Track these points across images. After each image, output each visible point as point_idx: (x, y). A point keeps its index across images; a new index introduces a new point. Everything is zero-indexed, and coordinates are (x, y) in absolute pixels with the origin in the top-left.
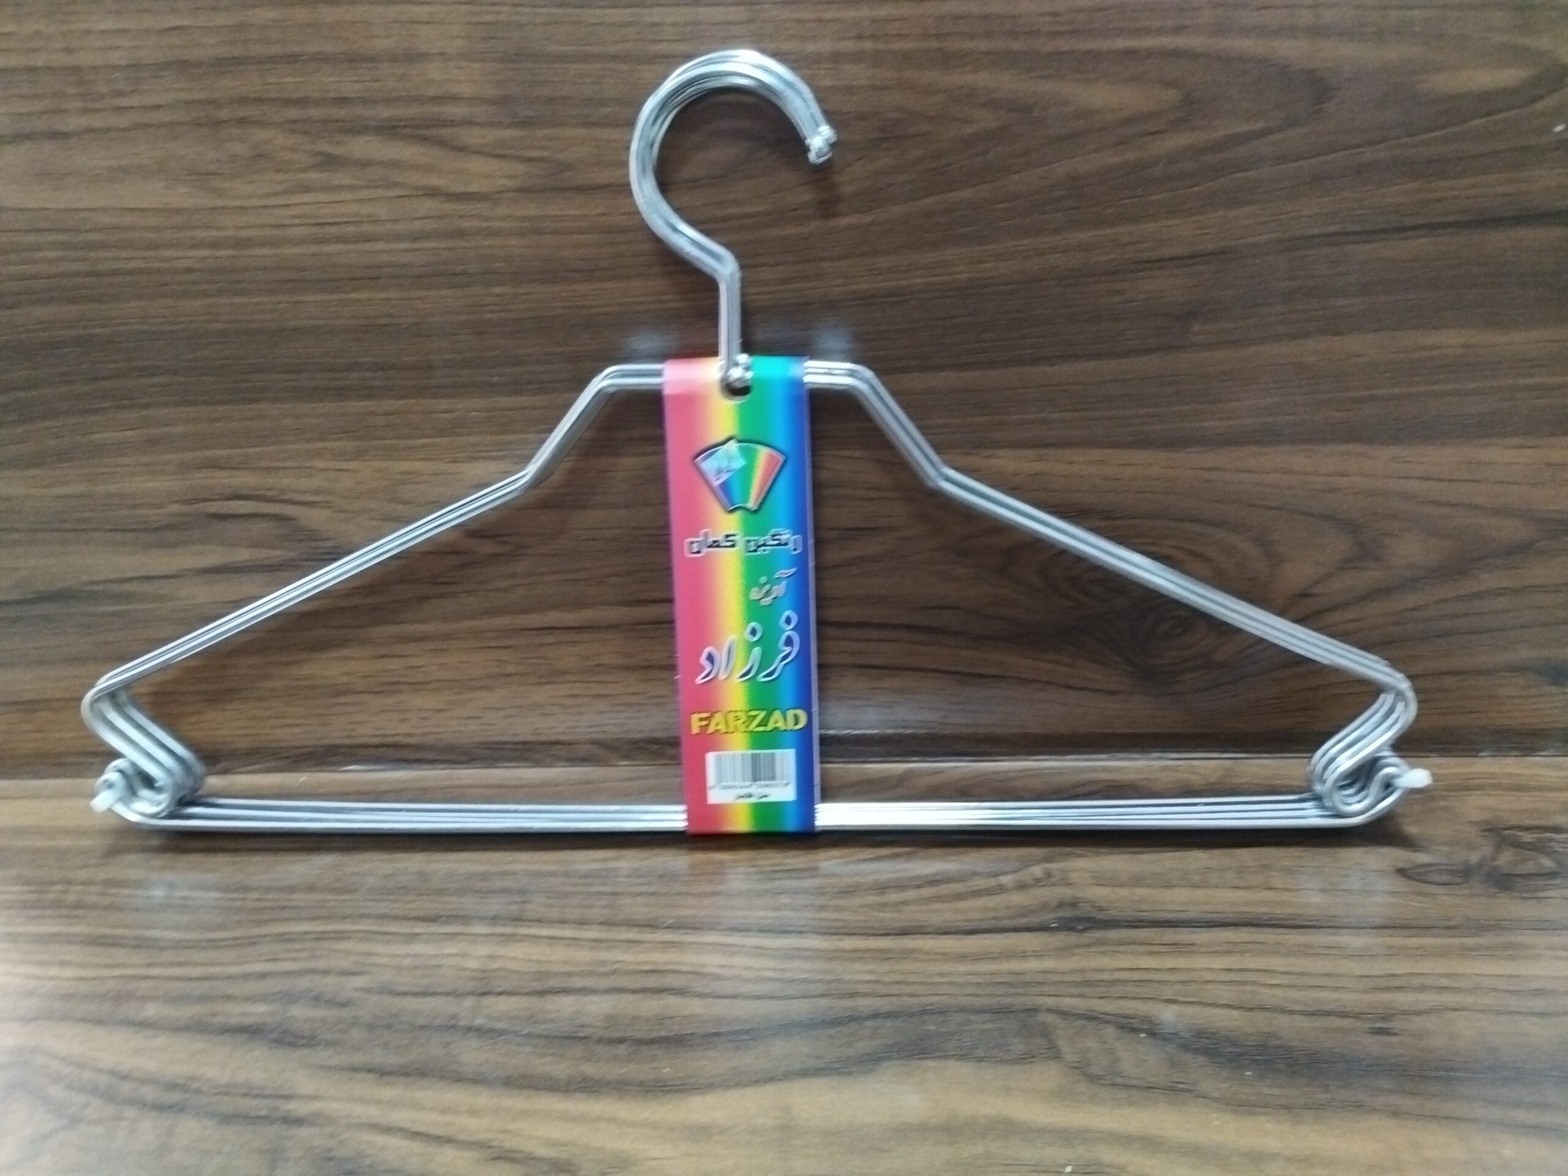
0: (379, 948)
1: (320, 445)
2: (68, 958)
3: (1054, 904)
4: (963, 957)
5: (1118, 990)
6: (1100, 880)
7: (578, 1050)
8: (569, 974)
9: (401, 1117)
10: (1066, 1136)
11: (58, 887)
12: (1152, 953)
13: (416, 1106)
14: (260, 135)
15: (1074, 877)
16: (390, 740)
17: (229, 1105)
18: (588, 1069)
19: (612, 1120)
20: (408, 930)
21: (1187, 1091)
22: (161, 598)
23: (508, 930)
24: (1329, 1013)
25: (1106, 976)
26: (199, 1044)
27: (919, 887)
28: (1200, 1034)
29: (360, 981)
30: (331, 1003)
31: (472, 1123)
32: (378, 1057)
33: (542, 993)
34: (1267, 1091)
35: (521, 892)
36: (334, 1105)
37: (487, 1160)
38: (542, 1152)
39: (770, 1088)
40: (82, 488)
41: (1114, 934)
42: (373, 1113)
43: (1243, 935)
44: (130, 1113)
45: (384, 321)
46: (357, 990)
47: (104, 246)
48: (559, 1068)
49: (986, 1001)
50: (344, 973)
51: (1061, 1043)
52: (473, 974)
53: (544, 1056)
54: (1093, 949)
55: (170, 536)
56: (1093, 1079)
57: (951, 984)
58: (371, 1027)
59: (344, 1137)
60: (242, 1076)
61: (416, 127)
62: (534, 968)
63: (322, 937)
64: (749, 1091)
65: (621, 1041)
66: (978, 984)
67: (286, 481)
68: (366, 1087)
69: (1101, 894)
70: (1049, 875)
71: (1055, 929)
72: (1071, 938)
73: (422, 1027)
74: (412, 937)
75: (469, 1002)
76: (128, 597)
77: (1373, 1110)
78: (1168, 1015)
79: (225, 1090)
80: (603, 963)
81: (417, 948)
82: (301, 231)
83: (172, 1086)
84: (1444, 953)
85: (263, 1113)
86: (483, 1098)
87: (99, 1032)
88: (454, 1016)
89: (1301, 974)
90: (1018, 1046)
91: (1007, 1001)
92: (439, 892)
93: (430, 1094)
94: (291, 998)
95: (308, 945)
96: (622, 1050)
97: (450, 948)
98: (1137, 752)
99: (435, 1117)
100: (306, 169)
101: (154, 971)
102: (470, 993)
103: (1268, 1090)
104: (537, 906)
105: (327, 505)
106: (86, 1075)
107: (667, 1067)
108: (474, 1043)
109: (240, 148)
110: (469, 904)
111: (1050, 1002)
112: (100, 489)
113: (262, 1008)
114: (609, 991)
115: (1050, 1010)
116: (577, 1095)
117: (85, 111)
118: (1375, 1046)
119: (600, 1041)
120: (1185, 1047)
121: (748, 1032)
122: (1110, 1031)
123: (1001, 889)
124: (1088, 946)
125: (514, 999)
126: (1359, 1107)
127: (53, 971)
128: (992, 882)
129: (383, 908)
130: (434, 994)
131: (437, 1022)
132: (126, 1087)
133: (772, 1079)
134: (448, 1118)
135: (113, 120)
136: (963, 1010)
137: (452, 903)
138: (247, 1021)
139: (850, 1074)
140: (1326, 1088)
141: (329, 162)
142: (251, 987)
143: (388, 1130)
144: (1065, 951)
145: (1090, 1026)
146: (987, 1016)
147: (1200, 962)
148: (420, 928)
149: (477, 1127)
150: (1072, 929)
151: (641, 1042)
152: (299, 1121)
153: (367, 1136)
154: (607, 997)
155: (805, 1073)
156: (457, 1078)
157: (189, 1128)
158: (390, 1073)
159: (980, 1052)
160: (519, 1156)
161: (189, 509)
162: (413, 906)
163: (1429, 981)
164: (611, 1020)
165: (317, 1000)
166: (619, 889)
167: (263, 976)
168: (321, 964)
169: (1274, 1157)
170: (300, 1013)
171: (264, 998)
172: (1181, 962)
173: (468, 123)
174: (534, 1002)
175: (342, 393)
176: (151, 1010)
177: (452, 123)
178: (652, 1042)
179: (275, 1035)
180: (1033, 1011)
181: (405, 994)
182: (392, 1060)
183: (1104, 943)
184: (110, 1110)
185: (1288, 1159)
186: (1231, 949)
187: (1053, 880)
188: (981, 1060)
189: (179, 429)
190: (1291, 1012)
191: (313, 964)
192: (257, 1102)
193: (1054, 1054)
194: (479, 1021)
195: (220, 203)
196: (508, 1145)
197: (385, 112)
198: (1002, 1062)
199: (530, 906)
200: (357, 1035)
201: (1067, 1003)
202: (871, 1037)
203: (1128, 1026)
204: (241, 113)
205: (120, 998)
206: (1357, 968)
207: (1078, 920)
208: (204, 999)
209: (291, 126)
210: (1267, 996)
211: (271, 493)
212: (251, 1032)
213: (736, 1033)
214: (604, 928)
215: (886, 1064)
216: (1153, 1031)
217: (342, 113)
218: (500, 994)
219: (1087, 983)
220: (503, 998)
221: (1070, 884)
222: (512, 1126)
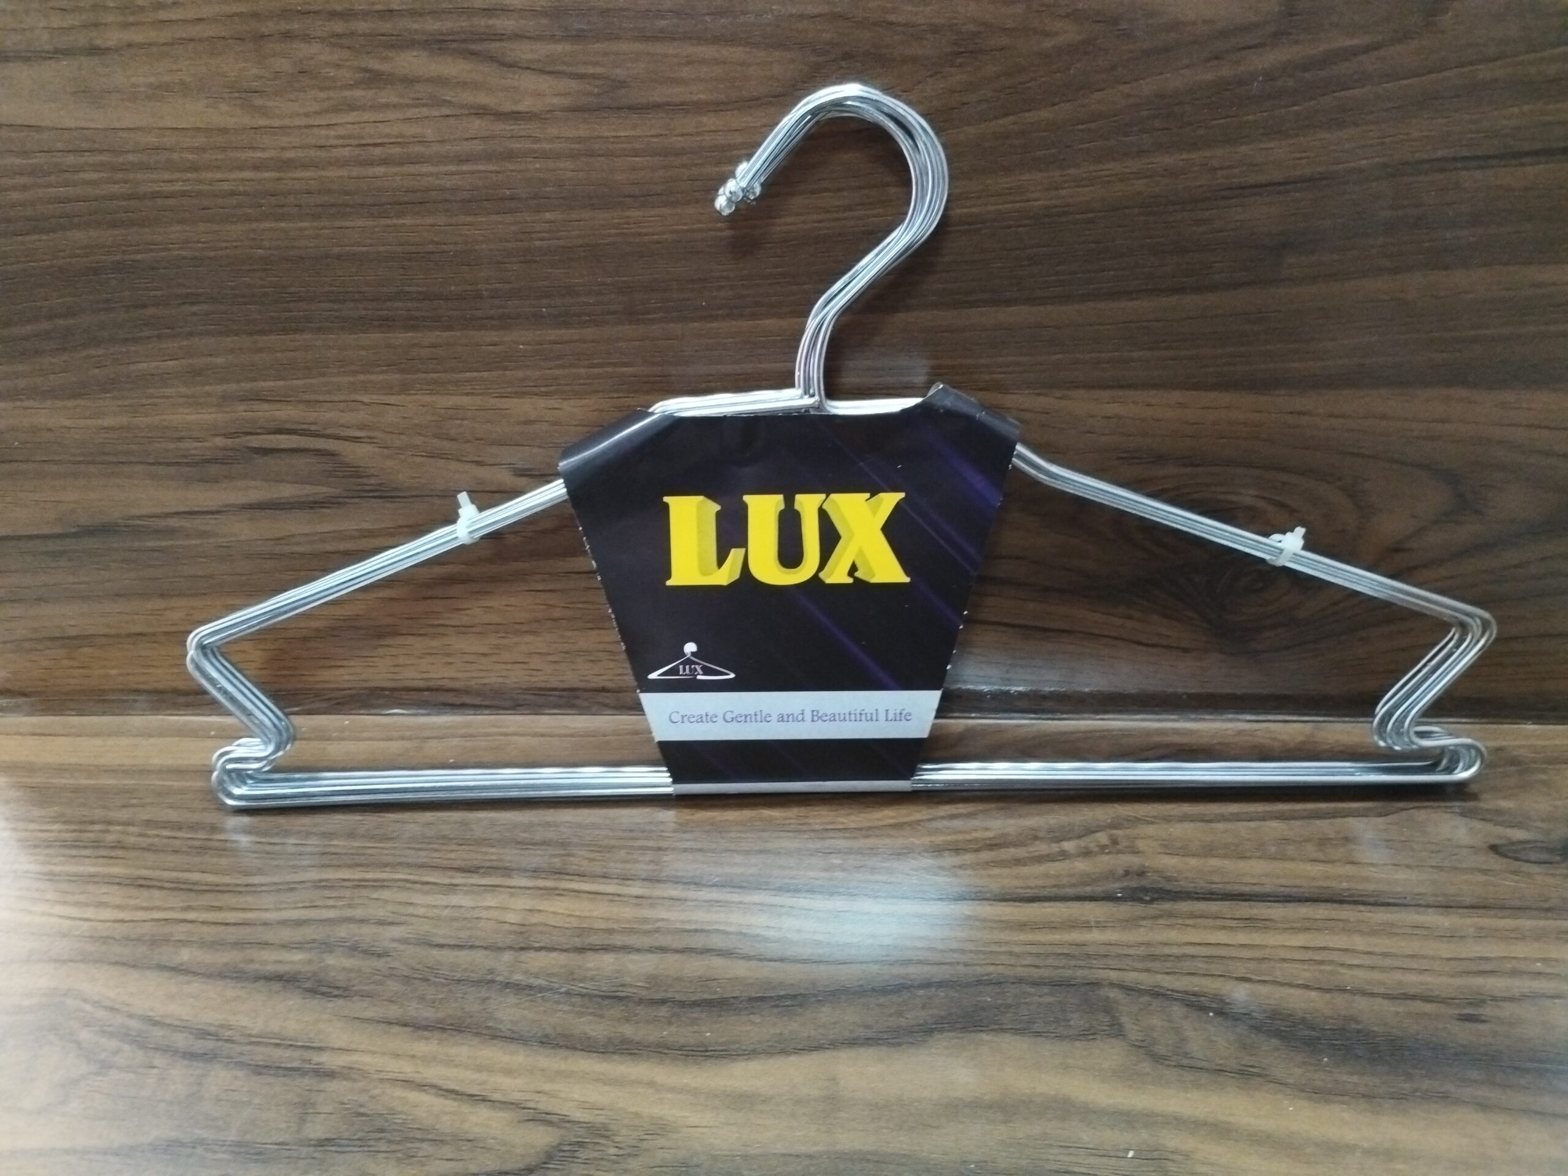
0: (418, 899)
1: (362, 377)
2: (105, 899)
3: (1121, 872)
4: (1022, 926)
5: (1187, 965)
6: (1168, 848)
7: (617, 1011)
8: (610, 931)
9: (433, 1074)
10: (1129, 1119)
11: (97, 827)
12: (1224, 928)
13: (450, 1062)
14: (304, 50)
15: (1141, 844)
16: (431, 684)
17: (261, 1055)
18: (628, 1030)
19: (651, 1084)
20: (447, 881)
21: (1259, 1075)
22: (203, 534)
23: (549, 883)
24: (1414, 997)
25: (1175, 950)
26: (232, 990)
27: (977, 850)
28: (1275, 1014)
29: (397, 932)
30: (368, 953)
31: (506, 1082)
32: (415, 1010)
33: (581, 950)
34: (1345, 1078)
35: (564, 844)
36: (367, 1059)
37: (519, 1122)
38: (578, 1115)
39: (816, 1058)
40: (123, 420)
41: (1184, 906)
42: (407, 1069)
43: (1321, 911)
44: (159, 1060)
45: (431, 248)
46: (394, 940)
47: (145, 167)
48: (597, 1029)
49: (1045, 973)
50: (381, 923)
51: (1124, 1019)
52: (513, 928)
53: (581, 1014)
54: (1161, 921)
55: (214, 469)
56: (1158, 1059)
57: (1011, 953)
58: (407, 979)
59: (377, 1092)
60: (275, 1026)
61: (464, 41)
62: (575, 923)
63: (361, 884)
64: (793, 1058)
65: (663, 1002)
66: (1038, 955)
67: (328, 415)
68: (401, 1041)
69: (1170, 863)
70: (1115, 842)
71: (1118, 899)
72: (1138, 909)
73: (459, 980)
74: (452, 888)
75: (507, 957)
76: (171, 532)
77: (1458, 1102)
78: (1240, 994)
79: (257, 1040)
80: (646, 920)
81: (456, 899)
82: (346, 152)
83: (203, 1034)
84: (1539, 936)
85: (295, 1064)
86: (519, 1057)
87: (134, 974)
88: (491, 971)
89: (1385, 955)
90: (1077, 1021)
91: (1068, 973)
92: (481, 842)
93: (464, 1050)
94: (327, 946)
95: (347, 893)
96: (663, 1011)
97: (490, 901)
98: (1211, 714)
99: (470, 1075)
100: (350, 87)
101: (191, 916)
102: (511, 948)
103: (1348, 1078)
104: (579, 860)
105: (371, 440)
106: (119, 1020)
107: (711, 1031)
108: (512, 999)
109: (283, 64)
110: (510, 855)
111: (1114, 975)
112: (141, 421)
113: (298, 956)
114: (651, 950)
115: (1112, 985)
116: (616, 1057)
117: (126, 26)
118: (1464, 1034)
119: (641, 1001)
120: (1257, 1028)
121: (794, 997)
122: (1177, 1010)
123: (1064, 855)
124: (1154, 918)
125: (554, 955)
126: (1444, 1097)
127: (90, 913)
128: (1055, 848)
129: (422, 857)
130: (472, 947)
131: (475, 976)
132: (158, 1033)
133: (818, 1048)
134: (484, 1076)
135: (152, 35)
136: (1020, 981)
137: (493, 854)
138: (281, 969)
139: (899, 1044)
140: (1409, 1077)
141: (375, 79)
142: (287, 934)
143: (422, 1087)
144: (1131, 923)
145: (1156, 1003)
146: (1046, 990)
147: (1273, 939)
148: (459, 879)
149: (512, 1087)
150: (1141, 900)
151: (682, 1004)
152: (331, 1075)
153: (399, 1092)
154: (650, 956)
155: (853, 1043)
156: (494, 1035)
157: (220, 1077)
158: (426, 1028)
159: (1036, 1027)
160: (554, 1118)
161: (229, 442)
162: (452, 855)
163: (1522, 966)
164: (653, 980)
165: (354, 949)
166: (664, 844)
167: (300, 923)
168: (358, 913)
169: (1351, 1148)
170: (336, 963)
171: (299, 946)
172: (1256, 938)
173: (518, 37)
174: (574, 959)
175: (386, 324)
176: (185, 955)
177: (500, 37)
178: (695, 1004)
179: (308, 985)
180: (1095, 984)
181: (442, 946)
182: (428, 1014)
183: (1170, 915)
184: (140, 1055)
185: (1368, 1152)
186: (1307, 926)
187: (1119, 847)
188: (1038, 1034)
189: (220, 360)
190: (1372, 995)
191: (349, 913)
192: (288, 1053)
193: (1117, 1031)
194: (518, 977)
195: (262, 122)
196: (542, 1107)
197: (431, 25)
198: (1061, 1037)
199: (572, 859)
200: (393, 986)
201: (1131, 977)
202: (924, 1007)
203: (1196, 1004)
204: (284, 26)
205: (154, 942)
206: (1445, 950)
207: (1145, 890)
208: (239, 945)
209: (334, 40)
210: (1348, 976)
211: (313, 428)
212: (286, 980)
213: (780, 998)
214: (647, 884)
215: (937, 1036)
216: (1222, 1011)
217: (386, 27)
218: (541, 949)
219: (1153, 957)
220: (543, 954)
221: (1136, 852)
222: (547, 1087)
